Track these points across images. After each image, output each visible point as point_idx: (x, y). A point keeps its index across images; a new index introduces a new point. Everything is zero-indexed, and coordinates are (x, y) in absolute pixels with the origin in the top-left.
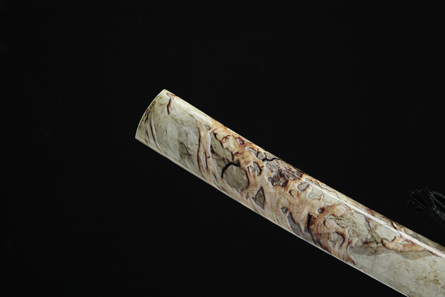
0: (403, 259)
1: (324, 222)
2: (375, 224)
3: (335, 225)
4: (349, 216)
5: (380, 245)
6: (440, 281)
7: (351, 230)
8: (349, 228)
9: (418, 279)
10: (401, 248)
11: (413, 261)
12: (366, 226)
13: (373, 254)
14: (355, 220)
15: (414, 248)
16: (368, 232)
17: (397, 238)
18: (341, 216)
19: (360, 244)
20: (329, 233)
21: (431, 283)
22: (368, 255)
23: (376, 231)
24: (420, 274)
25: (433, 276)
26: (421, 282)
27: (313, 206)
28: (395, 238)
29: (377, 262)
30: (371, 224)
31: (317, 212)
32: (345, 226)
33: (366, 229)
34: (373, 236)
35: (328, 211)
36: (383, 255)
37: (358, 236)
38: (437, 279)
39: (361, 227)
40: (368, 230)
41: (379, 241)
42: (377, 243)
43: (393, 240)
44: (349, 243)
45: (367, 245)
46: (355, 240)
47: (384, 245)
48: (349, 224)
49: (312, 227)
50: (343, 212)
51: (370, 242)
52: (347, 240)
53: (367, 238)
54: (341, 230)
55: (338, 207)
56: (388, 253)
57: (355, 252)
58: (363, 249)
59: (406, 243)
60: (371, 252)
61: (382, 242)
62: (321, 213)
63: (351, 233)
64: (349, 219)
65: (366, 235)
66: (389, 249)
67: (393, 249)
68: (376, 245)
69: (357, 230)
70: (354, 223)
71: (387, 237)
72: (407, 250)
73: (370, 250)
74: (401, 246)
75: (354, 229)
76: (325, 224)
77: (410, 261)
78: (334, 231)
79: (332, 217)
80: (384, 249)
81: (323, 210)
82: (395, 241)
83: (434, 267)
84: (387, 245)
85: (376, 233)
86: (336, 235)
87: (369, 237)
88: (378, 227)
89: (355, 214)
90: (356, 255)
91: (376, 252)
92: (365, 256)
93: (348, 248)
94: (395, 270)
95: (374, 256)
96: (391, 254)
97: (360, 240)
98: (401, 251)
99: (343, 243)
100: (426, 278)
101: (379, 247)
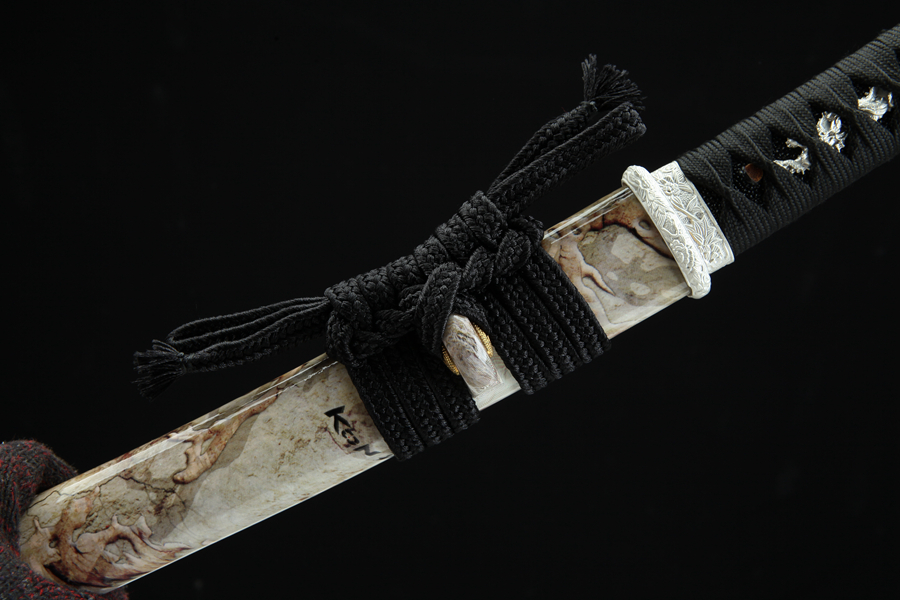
0: (227, 469)
1: (77, 551)
2: (142, 469)
3: (95, 537)
4: (98, 502)
5: (178, 488)
6: (305, 437)
7: (121, 517)
8: (115, 518)
9: (277, 470)
10: (207, 458)
11: (242, 456)
12: (133, 488)
13: (184, 511)
14: (111, 499)
15: (224, 437)
16: (143, 493)
17: (190, 451)
18: (89, 516)
19: (155, 519)
20: (101, 557)
21: (297, 454)
22: (182, 519)
23: (154, 477)
24: (271, 460)
25: (288, 441)
26: (285, 467)
27: (38, 550)
28: (187, 454)
29: (203, 514)
30: (137, 477)
31: (52, 551)
32: (108, 523)
33: (136, 492)
34: (157, 490)
35: (64, 532)
36: (198, 496)
37: (138, 512)
38: (297, 439)
39: (129, 498)
40: (142, 489)
41: (171, 484)
42: (173, 491)
43: (187, 462)
44: (140, 535)
45: (163, 510)
46: (142, 523)
47: (183, 482)
48: (109, 514)
49: (72, 575)
50: (85, 508)
51: (163, 502)
52: (133, 536)
53: (153, 502)
54: (109, 534)
55: (73, 509)
56: (199, 486)
57: (163, 536)
58: (165, 520)
59: (207, 443)
60: (179, 512)
61: (176, 482)
62: (57, 546)
63: (126, 521)
64: (103, 507)
65: (145, 498)
66: (194, 480)
67: (200, 474)
68: (174, 495)
69: (128, 508)
70: (114, 502)
71: (176, 468)
72: (219, 452)
73: (175, 511)
74: (206, 455)
75: (124, 510)
76: (81, 554)
77: (238, 461)
78: (103, 546)
79: (77, 532)
80: (189, 486)
81: (56, 540)
82: (192, 459)
83: (275, 429)
84: (186, 477)
85: (155, 480)
86: (113, 547)
87: (153, 496)
88: (151, 469)
89: (104, 491)
90: (170, 538)
91: (185, 505)
92: (180, 526)
93: (148, 542)
94: (237, 496)
95: (190, 512)
96: (205, 482)
97: (148, 515)
98: (213, 463)
99: (133, 545)
100: (283, 456)
101: (181, 492)
